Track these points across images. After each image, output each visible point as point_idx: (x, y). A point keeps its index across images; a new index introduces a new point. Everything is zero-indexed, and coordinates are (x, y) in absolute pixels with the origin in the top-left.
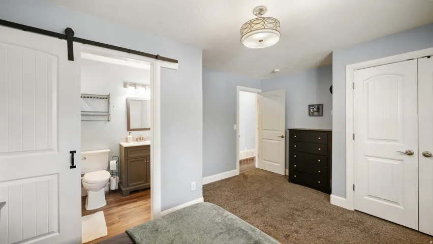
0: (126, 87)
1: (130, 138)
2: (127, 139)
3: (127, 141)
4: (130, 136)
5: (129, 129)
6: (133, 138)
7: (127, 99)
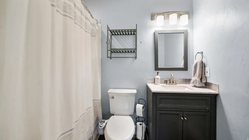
0: (154, 20)
1: (158, 79)
2: (155, 79)
3: (154, 83)
4: (158, 77)
5: (157, 68)
6: (161, 79)
7: (154, 33)
